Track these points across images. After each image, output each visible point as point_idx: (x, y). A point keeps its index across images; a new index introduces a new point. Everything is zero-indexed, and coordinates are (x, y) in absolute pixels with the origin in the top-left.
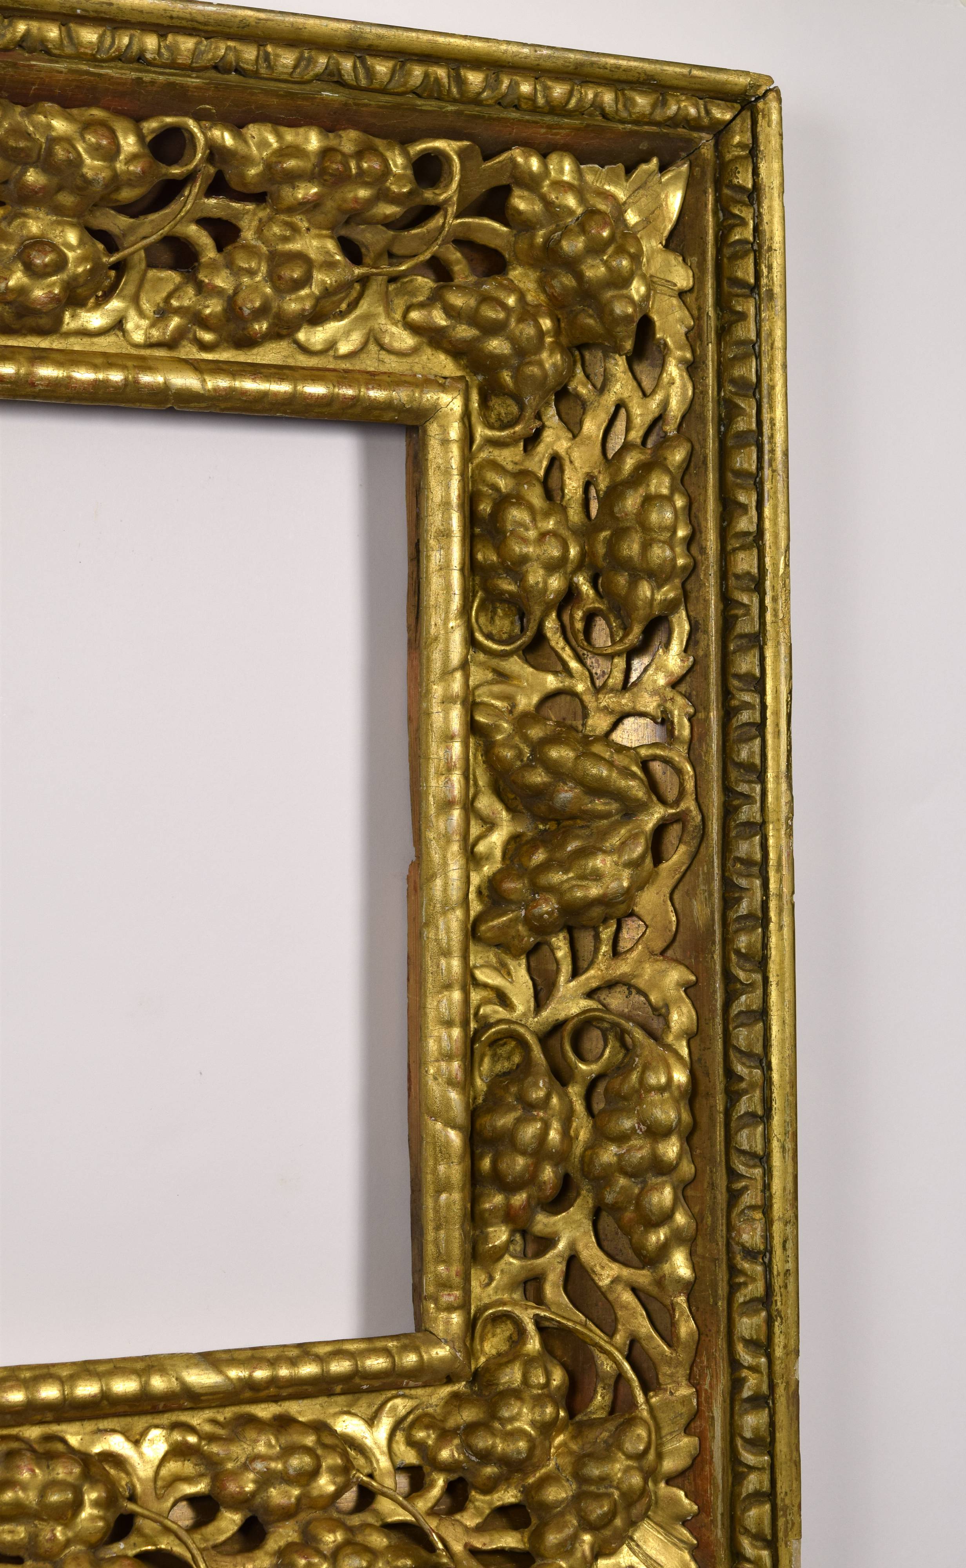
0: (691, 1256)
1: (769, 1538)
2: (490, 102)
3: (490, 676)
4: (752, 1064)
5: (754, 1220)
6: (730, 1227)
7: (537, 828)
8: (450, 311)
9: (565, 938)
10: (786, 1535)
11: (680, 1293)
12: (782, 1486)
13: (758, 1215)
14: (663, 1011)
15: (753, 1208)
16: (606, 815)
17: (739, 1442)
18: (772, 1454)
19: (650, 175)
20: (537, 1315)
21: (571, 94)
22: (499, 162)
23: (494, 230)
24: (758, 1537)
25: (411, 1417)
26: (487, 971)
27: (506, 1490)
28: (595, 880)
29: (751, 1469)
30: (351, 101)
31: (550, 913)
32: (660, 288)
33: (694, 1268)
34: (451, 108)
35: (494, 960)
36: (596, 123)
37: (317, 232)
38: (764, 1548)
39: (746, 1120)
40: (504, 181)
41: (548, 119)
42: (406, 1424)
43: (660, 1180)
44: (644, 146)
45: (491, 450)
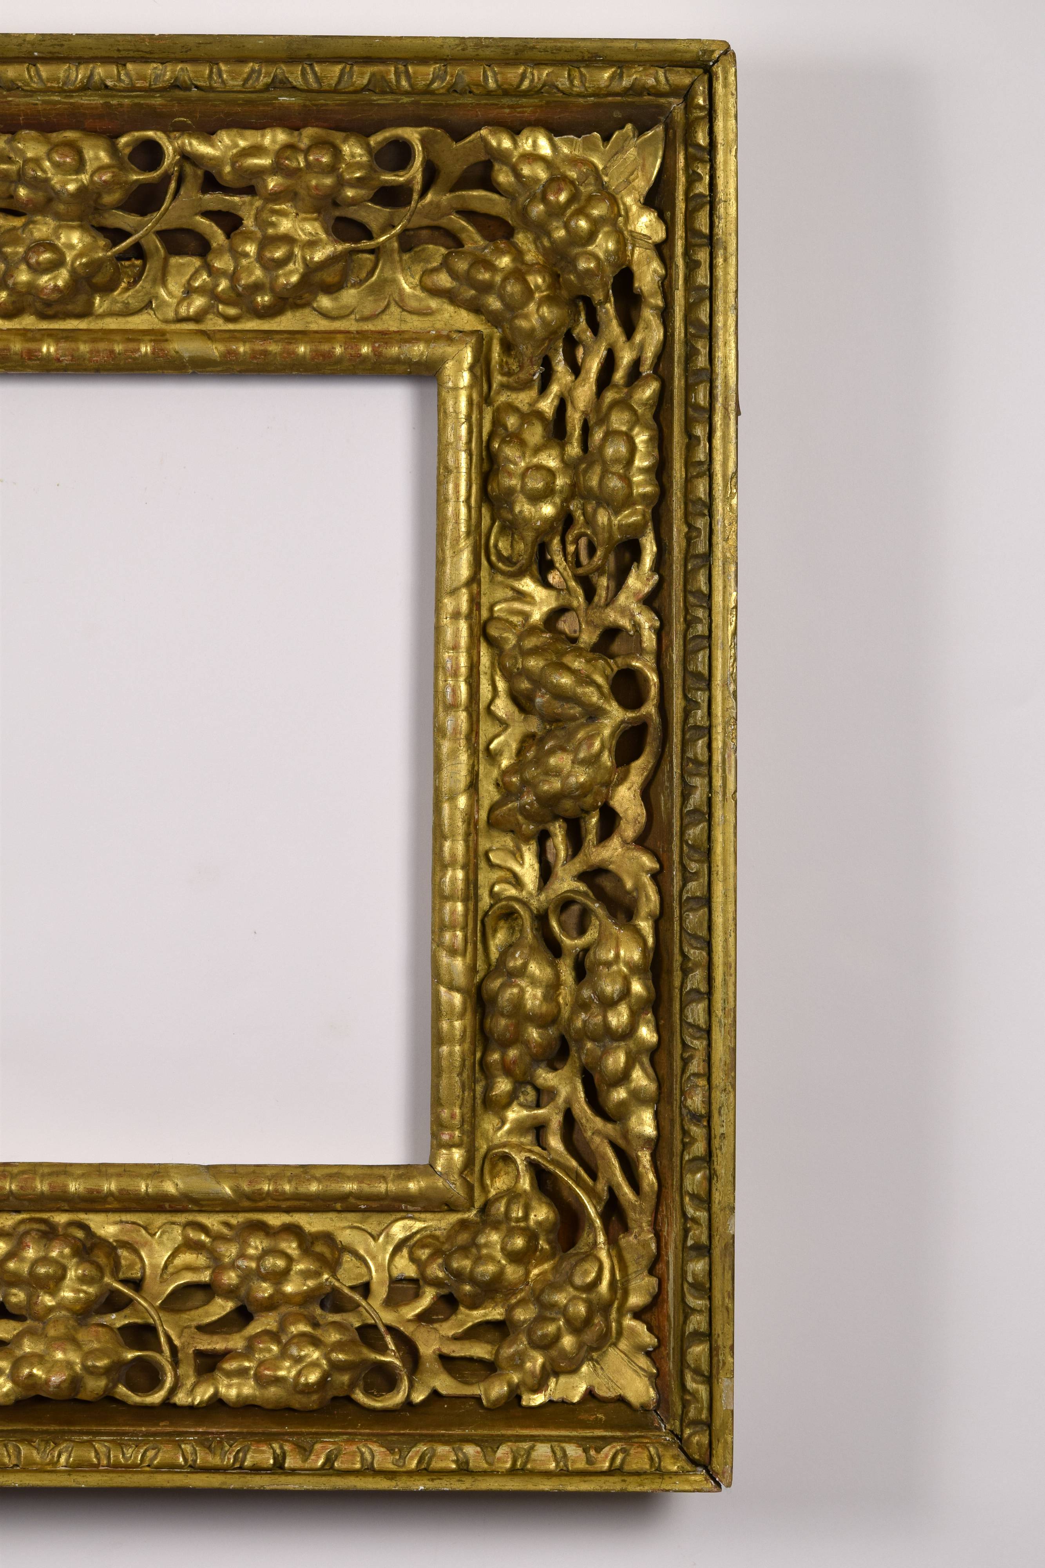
0: (657, 1116)
1: (706, 1374)
2: (441, 91)
3: (510, 593)
4: (699, 946)
5: (697, 1086)
6: (682, 1092)
7: (545, 728)
8: (453, 274)
9: (560, 826)
10: (718, 1373)
11: (642, 1148)
12: (718, 1328)
13: (702, 1082)
14: (635, 894)
15: (697, 1075)
16: (573, 718)
17: (686, 1286)
18: (710, 1299)
19: (626, 140)
20: (529, 1157)
21: (523, 77)
22: (470, 142)
23: (490, 200)
24: (697, 1371)
25: (418, 1236)
26: (501, 854)
27: (494, 1308)
28: (556, 776)
29: (694, 1310)
30: (308, 103)
31: (531, 804)
32: (640, 242)
33: (658, 1127)
34: (405, 100)
35: (511, 844)
36: (555, 99)
37: (304, 215)
38: (702, 1383)
39: (693, 996)
40: (483, 157)
41: (506, 101)
42: (412, 1242)
43: (615, 1044)
44: (617, 114)
45: (509, 394)
